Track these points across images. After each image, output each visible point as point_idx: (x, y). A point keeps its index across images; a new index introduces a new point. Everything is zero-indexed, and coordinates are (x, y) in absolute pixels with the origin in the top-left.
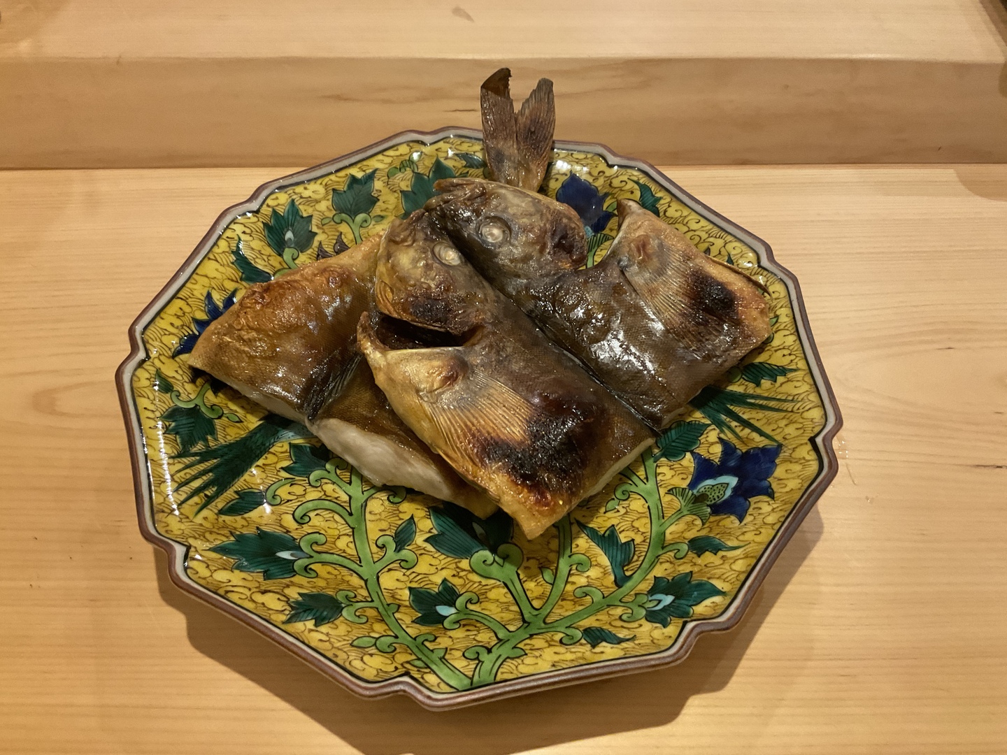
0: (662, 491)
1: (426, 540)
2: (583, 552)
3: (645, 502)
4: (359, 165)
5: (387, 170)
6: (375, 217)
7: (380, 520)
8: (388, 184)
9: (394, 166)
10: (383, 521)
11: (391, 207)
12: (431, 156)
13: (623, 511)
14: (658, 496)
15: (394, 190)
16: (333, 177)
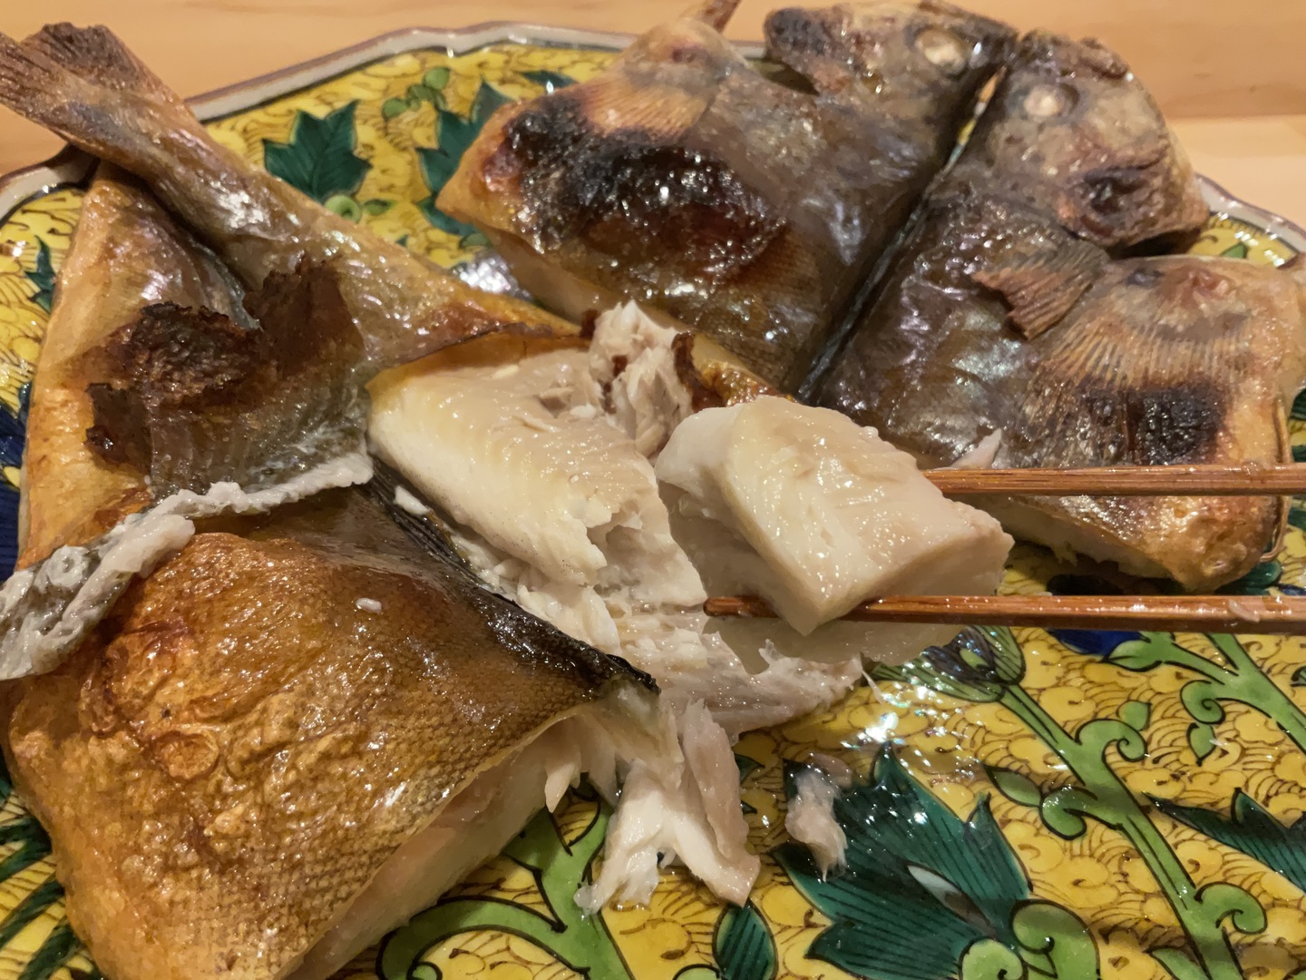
0: (1283, 682)
1: (813, 953)
2: (1220, 878)
3: (1262, 718)
4: (315, 93)
5: (380, 104)
6: (368, 203)
7: (654, 922)
8: (387, 134)
9: (394, 95)
10: (661, 927)
11: (401, 182)
12: (469, 77)
13: (1234, 751)
14: (1281, 698)
15: (402, 145)
16: (258, 115)
